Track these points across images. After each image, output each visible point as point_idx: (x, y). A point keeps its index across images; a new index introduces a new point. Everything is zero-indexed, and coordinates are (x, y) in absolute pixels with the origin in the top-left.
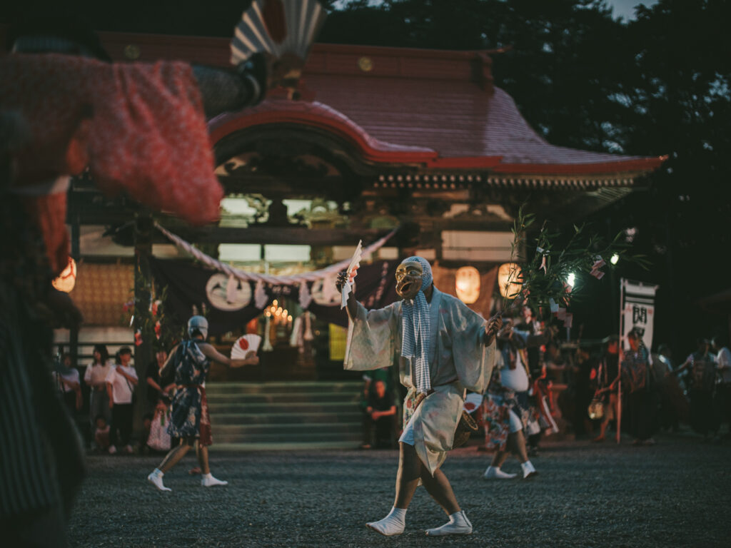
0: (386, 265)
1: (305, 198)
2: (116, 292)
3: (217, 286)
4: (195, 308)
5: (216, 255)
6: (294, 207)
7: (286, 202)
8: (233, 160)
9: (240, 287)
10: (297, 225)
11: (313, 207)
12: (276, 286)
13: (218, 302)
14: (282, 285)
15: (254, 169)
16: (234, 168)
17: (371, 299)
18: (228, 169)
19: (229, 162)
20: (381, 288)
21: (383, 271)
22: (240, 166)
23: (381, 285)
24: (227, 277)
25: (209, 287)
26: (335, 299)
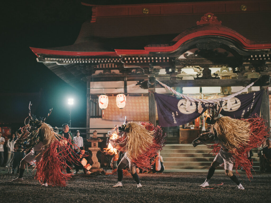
0: (255, 94)
1: (218, 67)
2: (142, 107)
3: (182, 104)
4: (173, 113)
5: (181, 92)
6: (214, 70)
7: (210, 69)
8: (187, 52)
9: (191, 105)
10: (215, 78)
11: (222, 71)
12: (207, 104)
14: (209, 104)
15: (196, 55)
16: (188, 55)
17: (248, 109)
18: (185, 55)
19: (185, 53)
20: (253, 104)
21: (253, 96)
22: (190, 55)
23: (253, 103)
24: (186, 100)
25: (179, 105)
26: (232, 109)
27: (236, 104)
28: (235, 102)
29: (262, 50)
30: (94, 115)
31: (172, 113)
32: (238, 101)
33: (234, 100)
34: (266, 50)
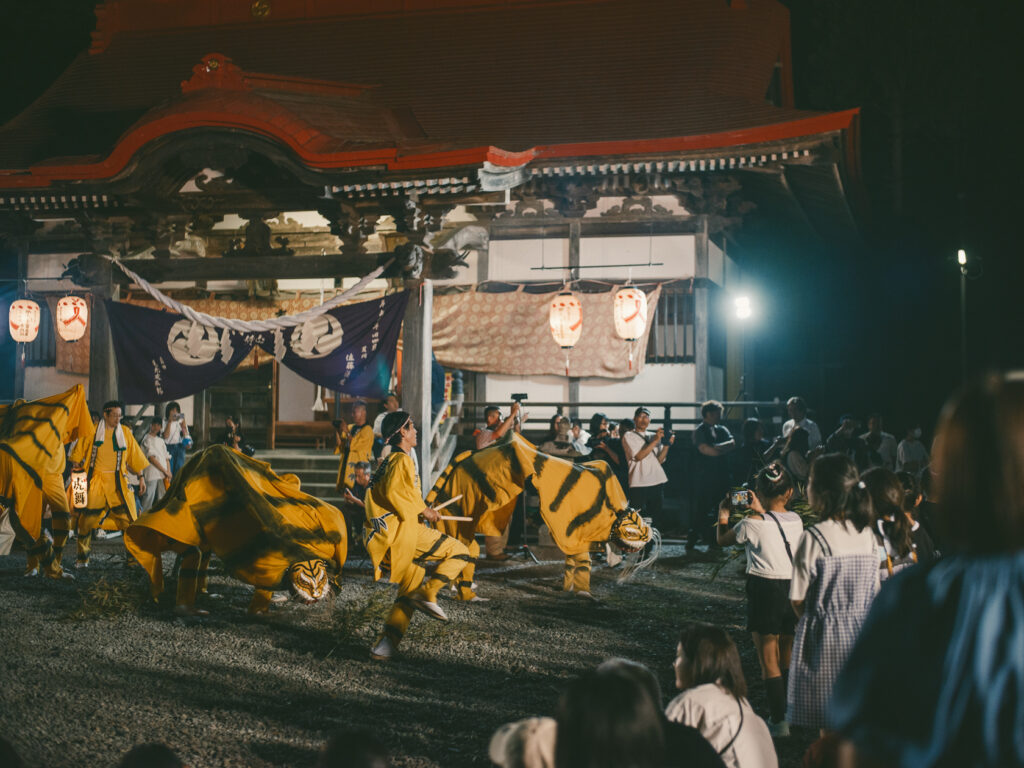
0: (383, 304)
3: (181, 336)
4: (154, 363)
8: (203, 172)
9: (206, 336)
10: (280, 252)
13: (181, 357)
14: (256, 334)
15: (229, 181)
16: (206, 182)
17: (364, 349)
18: (199, 184)
19: (200, 174)
20: (376, 335)
21: (379, 312)
22: (213, 179)
23: (375, 331)
24: (191, 324)
25: (171, 337)
26: (320, 350)
27: (329, 337)
28: (326, 329)
29: (363, 168)
30: (45, 357)
31: (152, 364)
32: (336, 325)
33: (326, 322)
34: (374, 168)
